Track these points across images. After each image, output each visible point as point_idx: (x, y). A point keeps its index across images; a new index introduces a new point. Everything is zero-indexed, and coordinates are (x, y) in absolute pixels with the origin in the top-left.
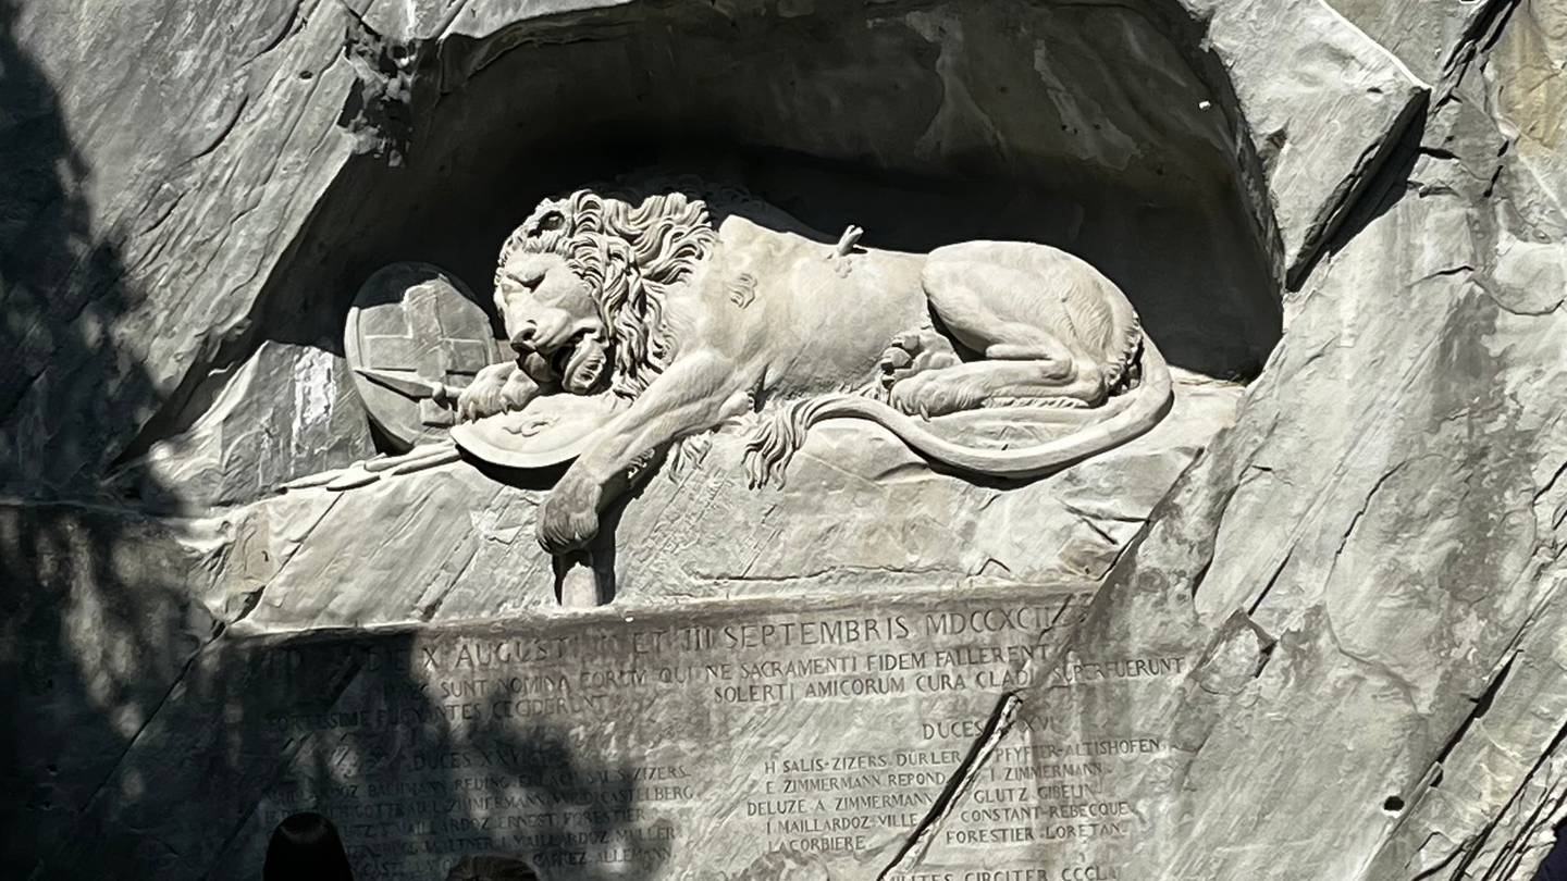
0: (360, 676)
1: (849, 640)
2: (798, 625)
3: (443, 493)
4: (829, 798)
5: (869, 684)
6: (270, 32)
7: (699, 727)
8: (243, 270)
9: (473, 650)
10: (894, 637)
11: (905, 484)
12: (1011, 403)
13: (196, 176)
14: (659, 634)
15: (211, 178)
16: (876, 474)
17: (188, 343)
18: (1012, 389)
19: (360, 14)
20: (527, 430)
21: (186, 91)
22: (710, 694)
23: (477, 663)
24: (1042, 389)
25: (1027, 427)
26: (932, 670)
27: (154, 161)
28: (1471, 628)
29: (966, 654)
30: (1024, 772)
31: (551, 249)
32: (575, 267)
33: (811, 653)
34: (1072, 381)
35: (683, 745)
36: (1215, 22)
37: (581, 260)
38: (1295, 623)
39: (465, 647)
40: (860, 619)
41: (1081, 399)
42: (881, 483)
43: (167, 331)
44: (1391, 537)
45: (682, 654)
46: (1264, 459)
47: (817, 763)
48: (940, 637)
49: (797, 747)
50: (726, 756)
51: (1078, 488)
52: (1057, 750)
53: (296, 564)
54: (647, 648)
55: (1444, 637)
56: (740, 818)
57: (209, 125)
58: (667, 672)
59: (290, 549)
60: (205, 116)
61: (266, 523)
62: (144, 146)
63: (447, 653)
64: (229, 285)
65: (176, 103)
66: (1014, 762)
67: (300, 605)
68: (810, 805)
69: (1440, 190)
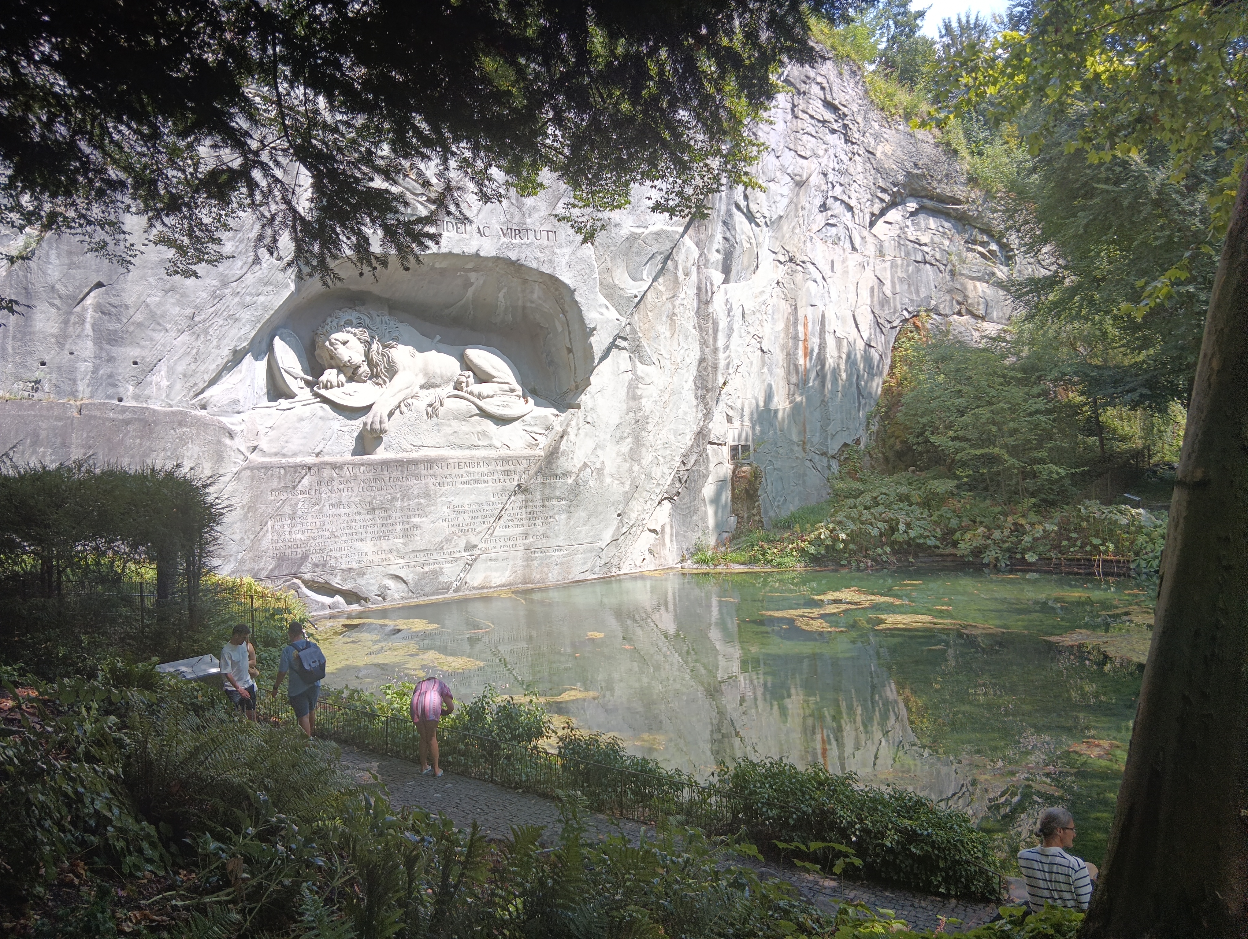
0: (308, 477)
1: (472, 468)
2: (457, 463)
3: (321, 413)
4: (466, 516)
5: (477, 481)
7: (427, 495)
8: (248, 327)
9: (351, 469)
10: (485, 467)
11: (476, 420)
12: (501, 397)
13: (230, 290)
14: (414, 465)
15: (237, 291)
16: (468, 415)
17: (226, 353)
18: (501, 392)
20: (352, 393)
22: (431, 484)
23: (352, 473)
24: (508, 393)
25: (506, 405)
26: (496, 477)
27: (214, 282)
28: (636, 468)
29: (505, 472)
30: (522, 508)
31: (349, 332)
32: (360, 339)
33: (462, 471)
34: (515, 392)
35: (422, 501)
37: (361, 336)
38: (598, 465)
39: (348, 468)
40: (475, 462)
41: (518, 397)
42: (469, 418)
43: (218, 347)
44: (618, 443)
45: (422, 472)
46: (589, 420)
47: (463, 506)
48: (498, 468)
49: (456, 501)
50: (435, 504)
51: (525, 424)
52: (532, 501)
53: (270, 436)
54: (411, 469)
55: (630, 470)
56: (440, 524)
57: (237, 272)
58: (418, 477)
59: (267, 431)
60: (235, 268)
61: (255, 421)
62: (210, 276)
63: (342, 470)
64: (242, 332)
66: (519, 505)
67: (273, 451)
68: (461, 519)
69: (624, 349)
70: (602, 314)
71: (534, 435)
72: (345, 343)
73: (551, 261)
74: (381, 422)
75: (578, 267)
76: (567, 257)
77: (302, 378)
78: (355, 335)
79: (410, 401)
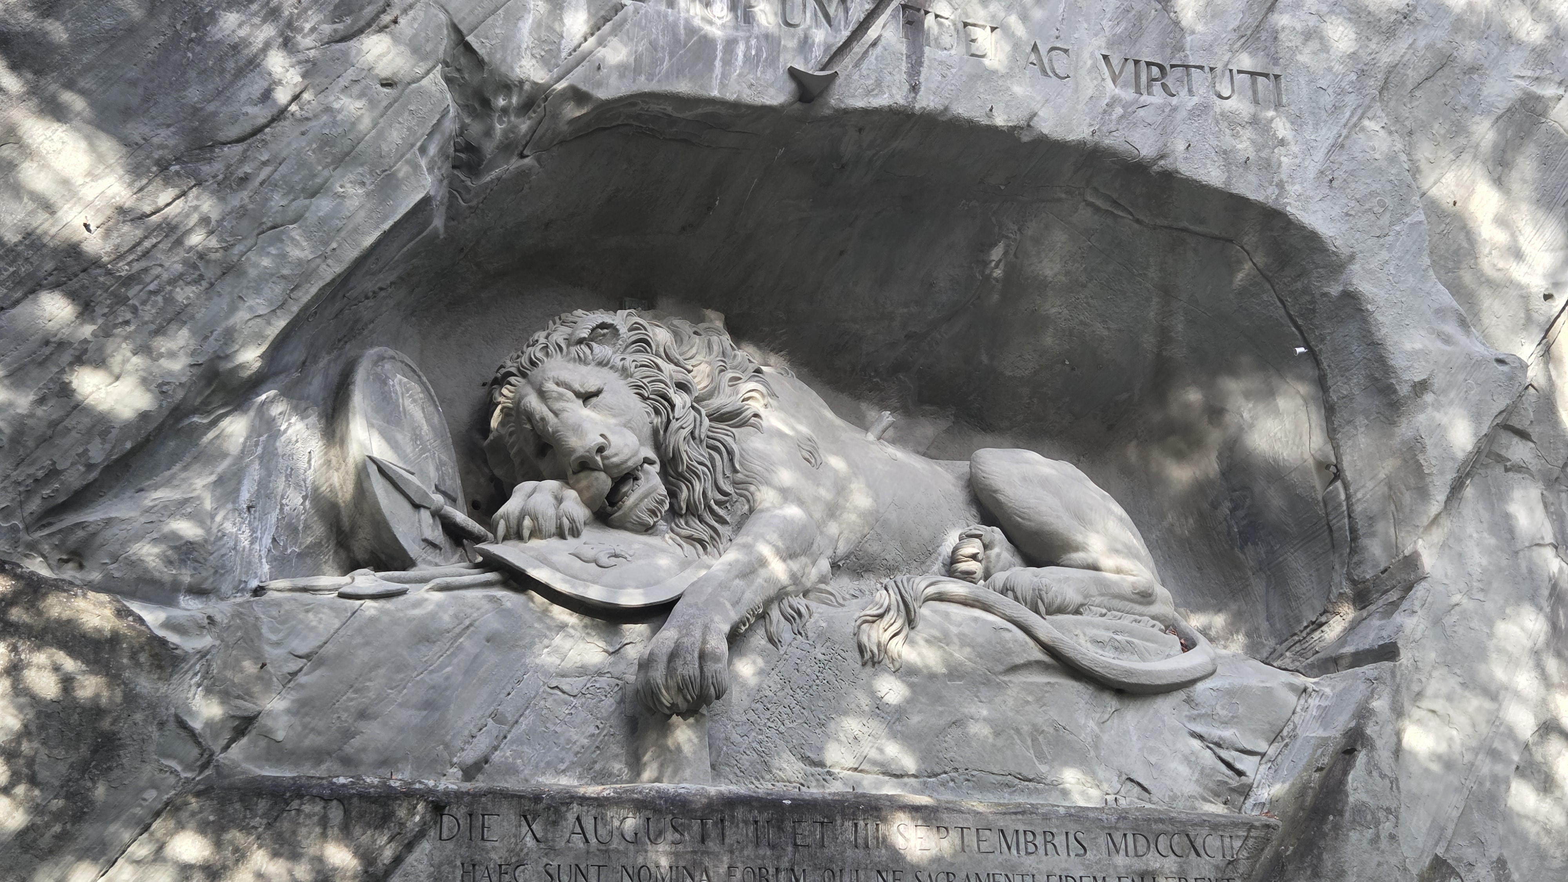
0: (425, 846)
1: (1028, 853)
2: (974, 830)
3: (492, 622)
6: (349, 20)
8: (267, 297)
9: (589, 823)
10: (1072, 854)
11: (1031, 683)
12: (1105, 615)
13: (218, 167)
14: (822, 823)
15: (240, 173)
16: (1001, 668)
17: (179, 372)
18: (1105, 600)
19: (465, 32)
20: (604, 560)
21: (221, 59)
23: (593, 841)
24: (1130, 606)
25: (1128, 642)
27: (164, 133)
29: (1147, 879)
31: (603, 363)
32: (639, 387)
34: (1151, 603)
36: (1355, 267)
37: (645, 380)
39: (578, 819)
40: (1039, 831)
41: (1161, 622)
42: (1006, 679)
45: (849, 852)
48: (1122, 861)
51: (1196, 712)
53: (302, 686)
54: (809, 841)
57: (250, 110)
58: (831, 872)
59: (293, 666)
60: (243, 96)
61: (256, 628)
62: (153, 112)
63: (555, 823)
64: (245, 311)
65: (204, 72)
67: (307, 742)
69: (1519, 468)
70: (1447, 340)
71: (1229, 755)
72: (586, 397)
73: (1268, 166)
74: (702, 656)
75: (1361, 189)
76: (1319, 155)
77: (437, 514)
78: (624, 372)
79: (800, 603)
